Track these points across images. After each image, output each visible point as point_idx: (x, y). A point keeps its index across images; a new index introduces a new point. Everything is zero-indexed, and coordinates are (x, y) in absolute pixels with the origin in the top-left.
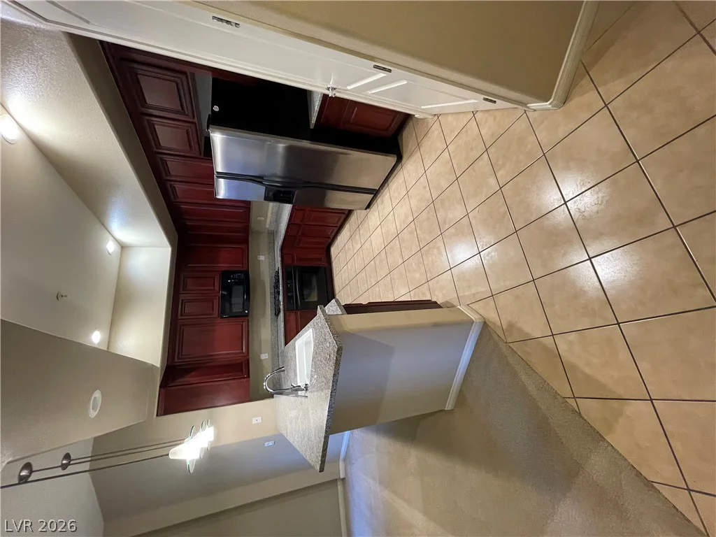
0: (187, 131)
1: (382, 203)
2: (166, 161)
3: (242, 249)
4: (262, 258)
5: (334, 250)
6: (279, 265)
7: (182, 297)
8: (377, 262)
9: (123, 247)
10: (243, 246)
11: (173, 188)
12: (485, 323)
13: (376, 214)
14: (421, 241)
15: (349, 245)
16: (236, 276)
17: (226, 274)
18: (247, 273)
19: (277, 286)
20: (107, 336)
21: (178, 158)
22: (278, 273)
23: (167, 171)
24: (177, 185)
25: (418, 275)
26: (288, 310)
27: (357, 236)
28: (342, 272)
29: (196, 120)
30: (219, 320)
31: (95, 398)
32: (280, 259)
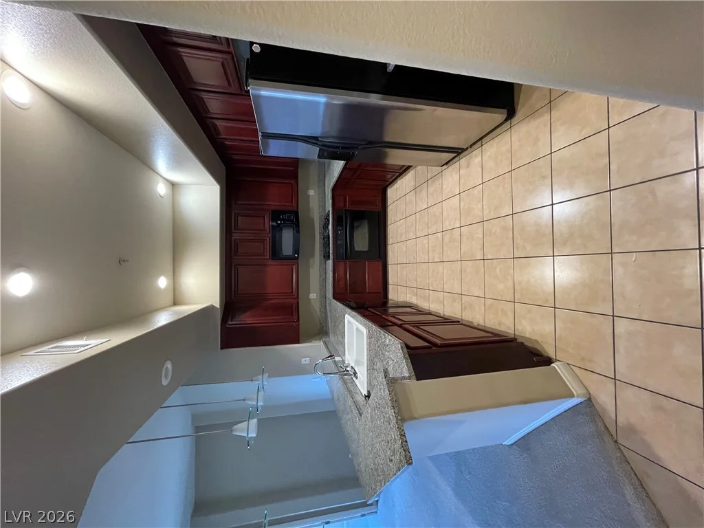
0: (223, 64)
1: (468, 166)
2: (202, 98)
3: (291, 183)
4: (311, 193)
5: (391, 192)
6: (329, 207)
7: (236, 236)
8: (447, 238)
9: (173, 185)
10: (293, 182)
11: (215, 126)
12: (590, 399)
13: (456, 177)
14: (518, 248)
15: (411, 197)
16: (285, 217)
17: (276, 215)
18: (296, 214)
19: (326, 226)
20: (172, 281)
21: (217, 95)
22: (329, 215)
23: (207, 110)
24: (218, 123)
25: (501, 286)
26: (337, 259)
27: (424, 192)
28: (398, 223)
29: (231, 49)
30: (271, 262)
31: (167, 368)
32: (330, 201)
